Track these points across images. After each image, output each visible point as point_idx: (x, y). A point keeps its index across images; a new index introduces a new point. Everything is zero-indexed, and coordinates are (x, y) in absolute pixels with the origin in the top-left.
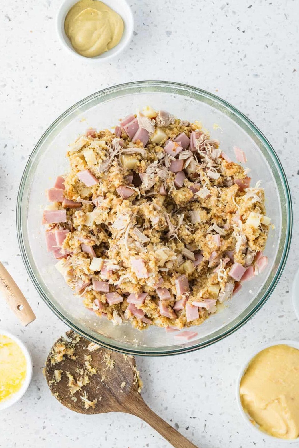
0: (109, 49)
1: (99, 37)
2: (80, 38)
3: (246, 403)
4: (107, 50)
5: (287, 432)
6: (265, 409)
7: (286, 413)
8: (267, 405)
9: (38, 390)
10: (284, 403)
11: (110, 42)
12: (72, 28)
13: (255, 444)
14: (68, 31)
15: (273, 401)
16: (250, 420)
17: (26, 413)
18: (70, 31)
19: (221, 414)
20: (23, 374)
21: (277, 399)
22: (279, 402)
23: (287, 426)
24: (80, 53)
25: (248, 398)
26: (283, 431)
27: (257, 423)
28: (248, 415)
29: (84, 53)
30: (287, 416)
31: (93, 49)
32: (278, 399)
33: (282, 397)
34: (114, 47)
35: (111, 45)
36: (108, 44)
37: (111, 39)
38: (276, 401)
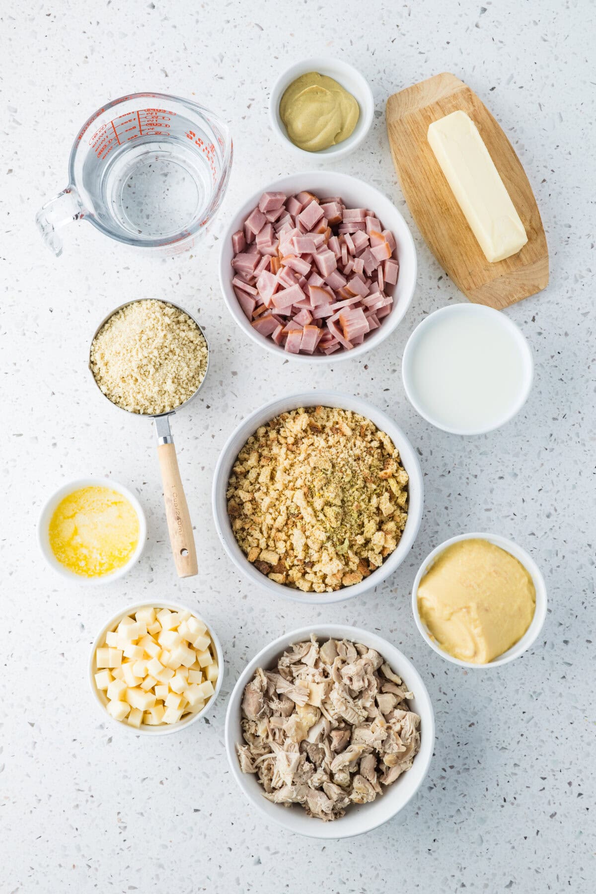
0: (338, 143)
1: (325, 126)
2: (299, 124)
3: (424, 609)
4: (334, 143)
5: (476, 653)
6: (449, 619)
7: (476, 627)
8: (452, 614)
9: (151, 570)
10: (474, 614)
11: (339, 133)
12: (290, 110)
13: (433, 676)
14: (284, 115)
15: (461, 609)
16: (428, 634)
17: (131, 599)
18: (287, 114)
19: (391, 631)
20: (133, 544)
21: (466, 607)
22: (468, 612)
23: (476, 645)
24: (299, 144)
25: (427, 604)
26: (469, 652)
27: (437, 639)
28: (426, 626)
29: (305, 145)
30: (477, 631)
31: (316, 141)
32: (468, 608)
33: (473, 605)
34: (343, 141)
35: (341, 138)
36: (336, 135)
37: (342, 129)
38: (464, 610)
